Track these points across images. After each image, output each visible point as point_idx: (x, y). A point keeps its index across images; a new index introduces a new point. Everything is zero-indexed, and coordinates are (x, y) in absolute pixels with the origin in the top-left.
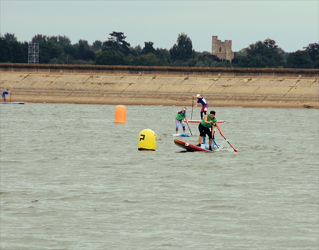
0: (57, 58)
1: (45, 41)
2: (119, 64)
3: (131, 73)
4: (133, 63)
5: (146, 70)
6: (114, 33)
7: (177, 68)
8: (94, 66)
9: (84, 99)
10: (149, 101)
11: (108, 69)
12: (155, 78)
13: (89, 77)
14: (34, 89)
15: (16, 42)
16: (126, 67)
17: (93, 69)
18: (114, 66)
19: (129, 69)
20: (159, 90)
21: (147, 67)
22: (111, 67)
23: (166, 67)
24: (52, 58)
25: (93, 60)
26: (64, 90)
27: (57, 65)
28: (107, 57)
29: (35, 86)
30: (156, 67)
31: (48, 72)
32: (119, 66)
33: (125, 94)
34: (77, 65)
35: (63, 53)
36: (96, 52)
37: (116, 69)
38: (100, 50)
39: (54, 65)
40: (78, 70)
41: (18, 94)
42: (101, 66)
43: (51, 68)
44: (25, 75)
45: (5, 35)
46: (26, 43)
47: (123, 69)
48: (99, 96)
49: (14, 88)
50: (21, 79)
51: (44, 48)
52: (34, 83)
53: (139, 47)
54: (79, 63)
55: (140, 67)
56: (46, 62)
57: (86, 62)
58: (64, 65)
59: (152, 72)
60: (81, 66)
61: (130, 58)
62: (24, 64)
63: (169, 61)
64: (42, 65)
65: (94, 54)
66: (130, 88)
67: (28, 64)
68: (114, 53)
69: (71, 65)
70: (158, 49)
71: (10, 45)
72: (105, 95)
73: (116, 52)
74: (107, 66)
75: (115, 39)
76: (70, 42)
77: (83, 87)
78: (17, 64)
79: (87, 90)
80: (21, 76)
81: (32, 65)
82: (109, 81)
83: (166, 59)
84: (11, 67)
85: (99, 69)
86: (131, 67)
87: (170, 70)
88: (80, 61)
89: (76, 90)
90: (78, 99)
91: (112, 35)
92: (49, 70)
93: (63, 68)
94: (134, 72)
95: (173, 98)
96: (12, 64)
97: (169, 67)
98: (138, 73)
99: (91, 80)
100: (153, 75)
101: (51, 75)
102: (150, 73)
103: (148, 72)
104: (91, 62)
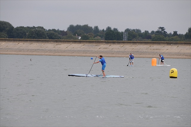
0: (135, 38)
1: (130, 31)
2: (162, 41)
3: (168, 45)
4: (168, 41)
5: (174, 43)
6: (160, 27)
7: (188, 42)
8: (151, 42)
9: (147, 56)
10: (175, 57)
11: (158, 43)
12: (178, 47)
13: (149, 46)
14: (125, 52)
15: (118, 32)
16: (166, 42)
17: (151, 43)
18: (160, 42)
19: (167, 43)
20: (180, 52)
21: (175, 42)
22: (159, 42)
23: (183, 42)
24: (133, 38)
25: (151, 39)
26: (139, 52)
27: (136, 41)
28: (157, 38)
29: (126, 50)
30: (179, 42)
31: (132, 44)
32: (163, 42)
33: (165, 54)
34: (144, 41)
35: (138, 36)
36: (152, 36)
37: (161, 43)
38: (154, 35)
39: (134, 41)
40: (145, 44)
41: (119, 54)
42: (154, 42)
43: (133, 43)
44: (122, 46)
45: (113, 29)
46: (122, 32)
47: (164, 43)
48: (154, 55)
49: (117, 51)
50: (120, 47)
51: (130, 34)
52: (126, 49)
53: (171, 33)
54: (145, 41)
55: (171, 42)
56: (131, 40)
57: (148, 40)
58: (138, 41)
59: (177, 44)
60: (146, 42)
61: (167, 38)
62: (122, 41)
63: (184, 39)
64: (129, 41)
65: (151, 36)
66: (167, 51)
67: (123, 41)
68: (160, 36)
69: (141, 41)
70: (179, 34)
71: (115, 33)
72: (156, 54)
73: (161, 36)
74: (157, 42)
75: (160, 30)
76: (141, 31)
77: (146, 51)
78: (118, 41)
79: (148, 52)
80: (120, 46)
81: (125, 41)
82: (158, 48)
83: (183, 39)
84: (116, 42)
85: (154, 43)
86: (168, 42)
87: (185, 43)
88: (145, 39)
89: (144, 52)
90: (144, 56)
91: (159, 28)
92: (132, 43)
93: (138, 43)
94: (169, 44)
95: (186, 56)
96: (116, 41)
97: (184, 42)
98: (171, 45)
99: (150, 48)
100: (178, 46)
101: (133, 46)
102: (176, 45)
103: (175, 44)
104: (150, 40)
